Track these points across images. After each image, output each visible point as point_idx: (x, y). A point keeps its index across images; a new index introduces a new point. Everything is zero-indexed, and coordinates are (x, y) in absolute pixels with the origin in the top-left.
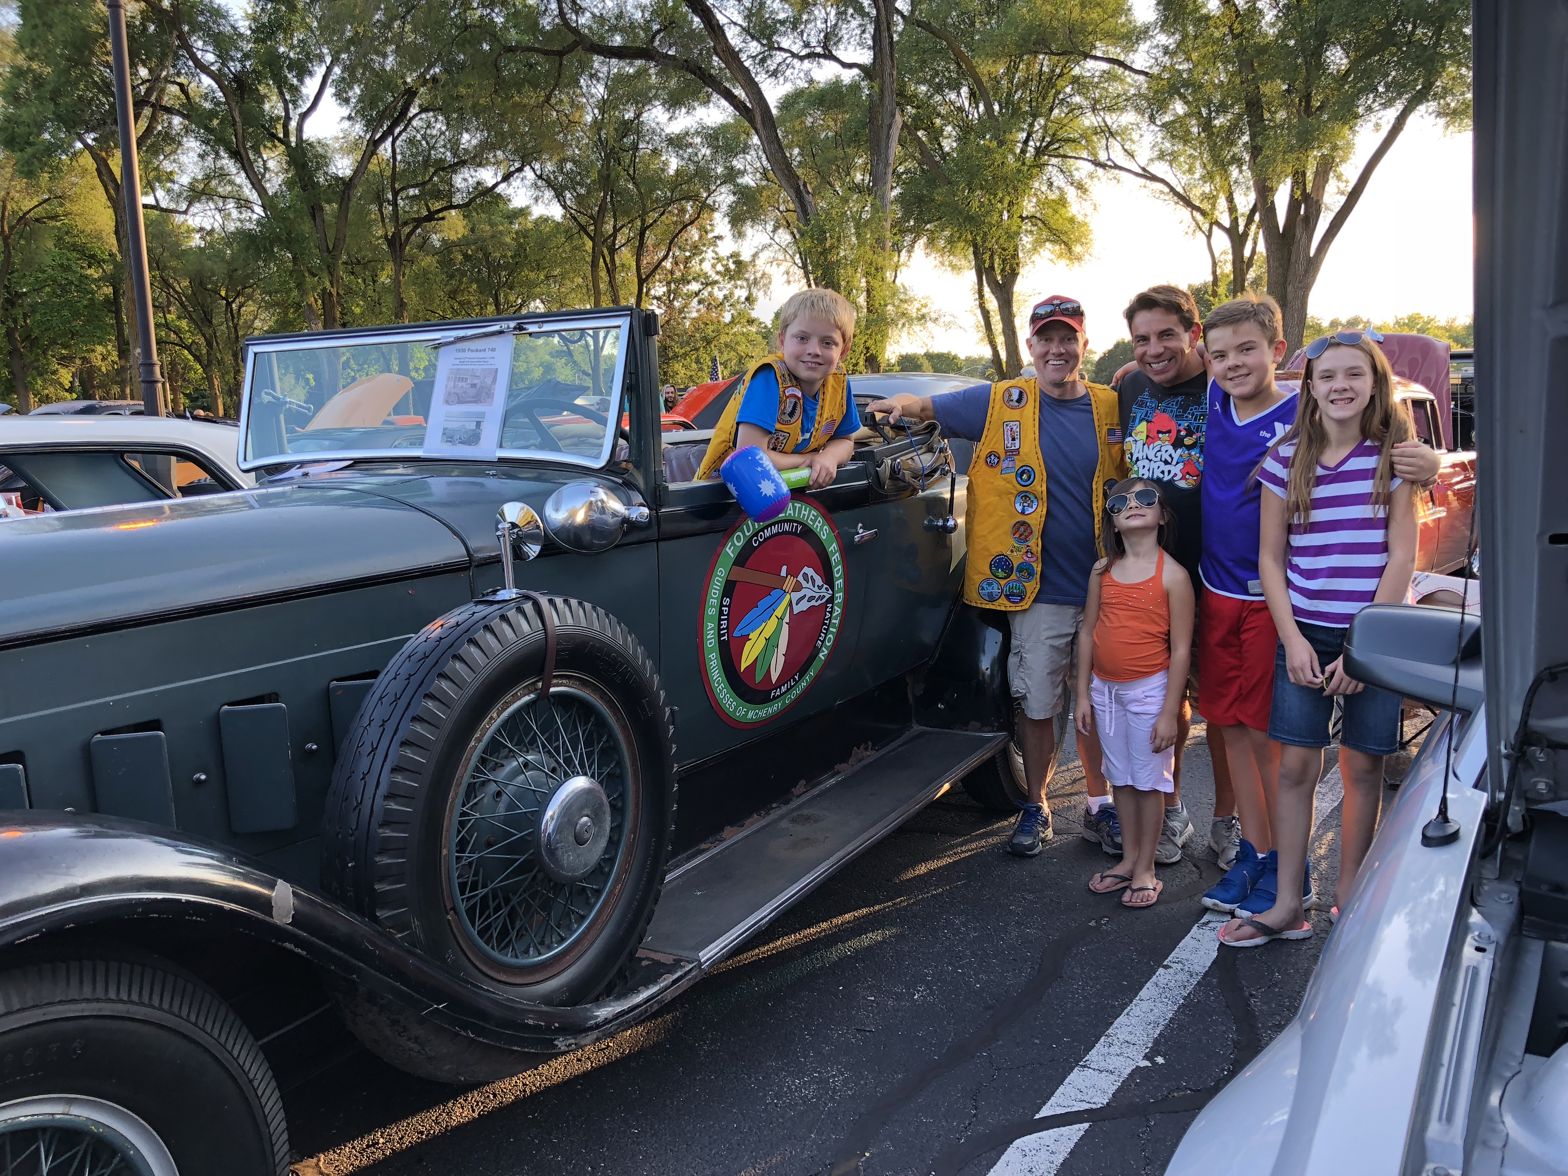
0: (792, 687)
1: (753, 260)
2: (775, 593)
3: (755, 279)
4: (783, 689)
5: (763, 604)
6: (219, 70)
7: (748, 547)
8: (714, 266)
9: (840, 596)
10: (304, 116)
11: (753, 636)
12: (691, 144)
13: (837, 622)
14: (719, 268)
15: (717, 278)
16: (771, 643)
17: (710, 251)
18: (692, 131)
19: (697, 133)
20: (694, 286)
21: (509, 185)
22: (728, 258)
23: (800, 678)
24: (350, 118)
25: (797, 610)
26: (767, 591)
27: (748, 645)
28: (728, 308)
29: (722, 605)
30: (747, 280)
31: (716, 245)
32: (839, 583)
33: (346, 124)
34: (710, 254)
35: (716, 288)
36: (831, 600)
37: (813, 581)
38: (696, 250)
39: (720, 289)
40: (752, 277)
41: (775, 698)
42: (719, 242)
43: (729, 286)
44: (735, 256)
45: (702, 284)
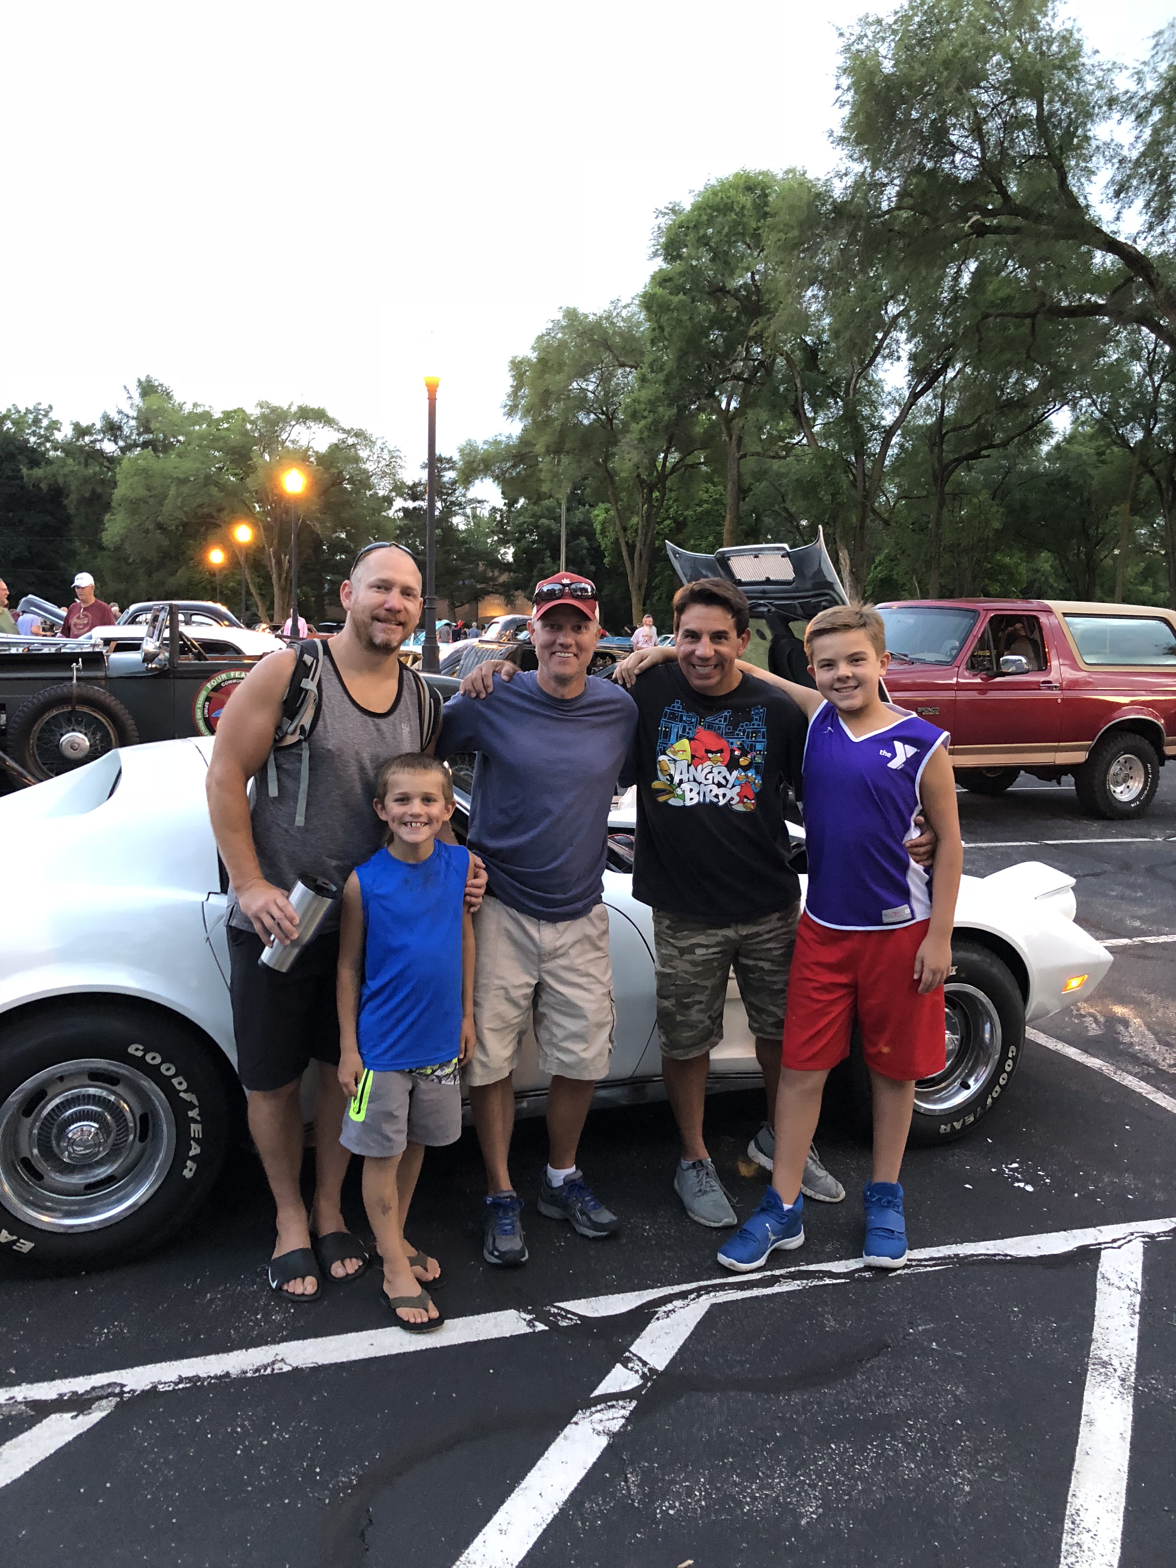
29: (205, 704)
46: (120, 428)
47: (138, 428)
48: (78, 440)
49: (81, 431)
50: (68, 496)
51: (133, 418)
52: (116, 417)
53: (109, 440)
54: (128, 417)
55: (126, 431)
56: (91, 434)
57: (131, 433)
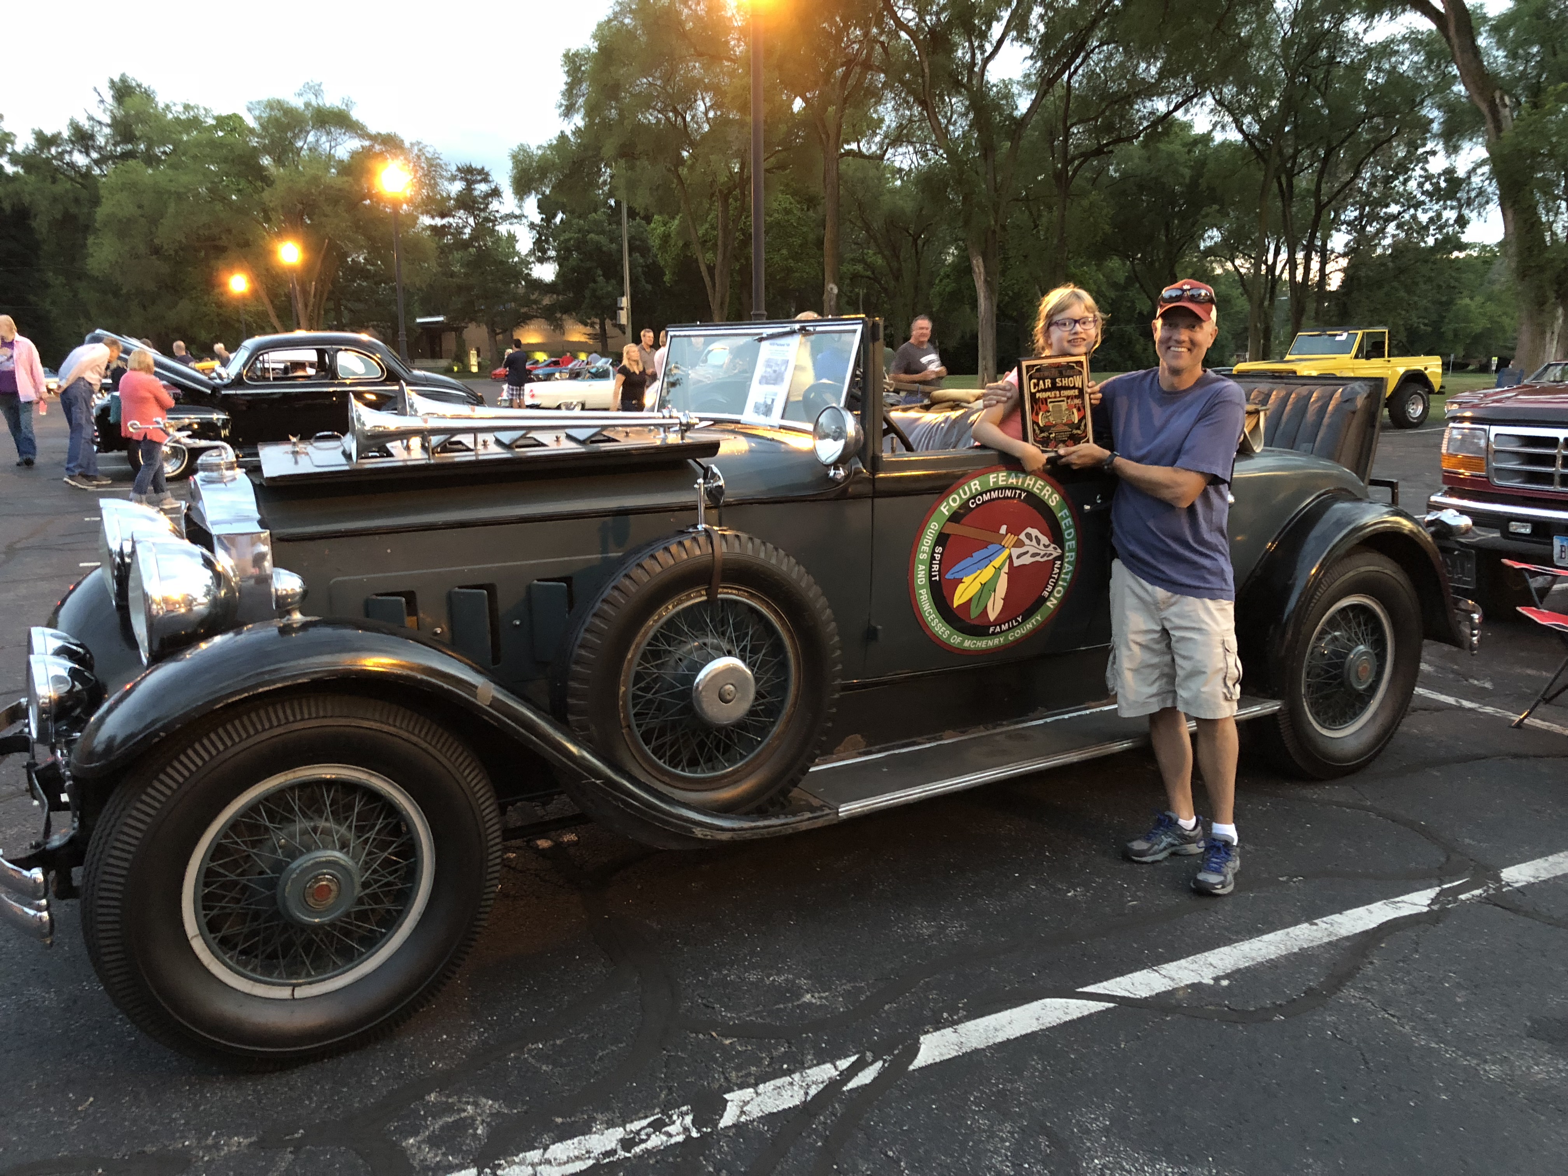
0: (1013, 627)
1: (1469, 177)
2: (992, 548)
3: (1469, 198)
4: (1004, 627)
5: (978, 555)
6: (917, 25)
7: (965, 505)
8: (1421, 185)
9: (1070, 556)
10: (986, 61)
11: (967, 580)
12: (1398, 51)
13: (1068, 577)
14: (1428, 186)
15: (1423, 198)
16: (987, 588)
17: (1417, 168)
18: (1399, 37)
19: (1404, 39)
20: (1394, 209)
21: (1187, 111)
22: (1440, 175)
23: (1024, 620)
24: (1031, 57)
25: (1017, 563)
26: (985, 545)
27: (961, 588)
28: (1431, 232)
29: (934, 552)
30: (1459, 200)
31: (1427, 162)
32: (1071, 544)
33: (1030, 62)
34: (1418, 172)
35: (1420, 210)
36: (1061, 558)
37: (1038, 541)
38: (1402, 168)
39: (1425, 211)
40: (1465, 196)
41: (994, 634)
42: (1430, 158)
43: (1436, 207)
44: (1449, 173)
45: (1403, 206)
46: (92, 137)
47: (113, 136)
48: (42, 152)
49: (44, 141)
50: (36, 215)
51: (108, 125)
52: (86, 124)
53: (81, 152)
54: (100, 123)
55: (101, 141)
56: (58, 146)
57: (107, 143)
